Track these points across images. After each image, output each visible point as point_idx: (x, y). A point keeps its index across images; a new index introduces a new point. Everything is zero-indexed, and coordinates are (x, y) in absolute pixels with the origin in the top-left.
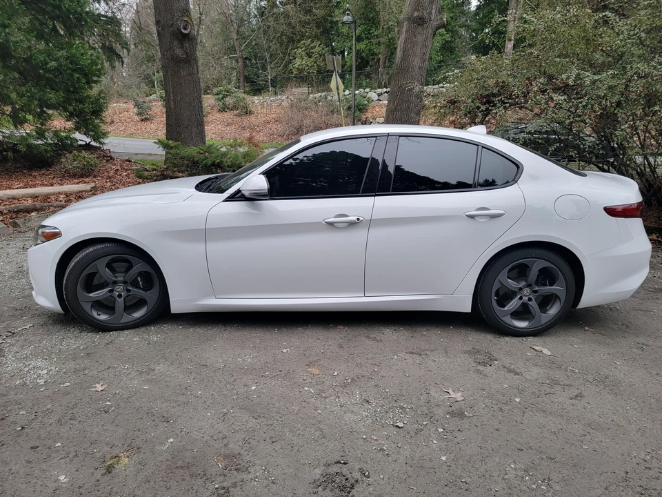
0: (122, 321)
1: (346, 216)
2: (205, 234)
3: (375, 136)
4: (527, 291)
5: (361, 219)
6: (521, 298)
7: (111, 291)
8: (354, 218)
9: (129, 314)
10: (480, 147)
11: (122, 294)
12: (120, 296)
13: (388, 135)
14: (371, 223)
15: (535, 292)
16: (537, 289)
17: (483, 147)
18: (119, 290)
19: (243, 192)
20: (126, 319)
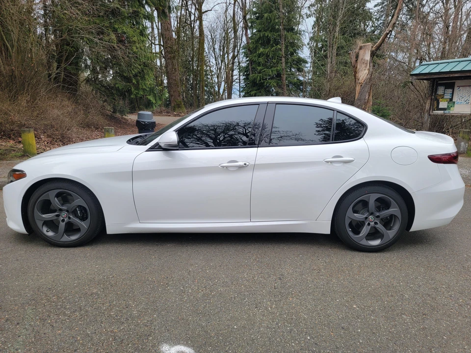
0: (61, 240)
1: (236, 162)
2: (132, 175)
3: (258, 104)
4: (371, 218)
5: (247, 164)
6: (369, 224)
7: (58, 216)
8: (242, 163)
9: (68, 236)
10: (335, 112)
11: (65, 219)
12: (63, 221)
13: (268, 103)
14: (255, 167)
15: (378, 217)
16: (378, 214)
17: (338, 112)
18: (63, 216)
19: (160, 144)
20: (66, 238)
